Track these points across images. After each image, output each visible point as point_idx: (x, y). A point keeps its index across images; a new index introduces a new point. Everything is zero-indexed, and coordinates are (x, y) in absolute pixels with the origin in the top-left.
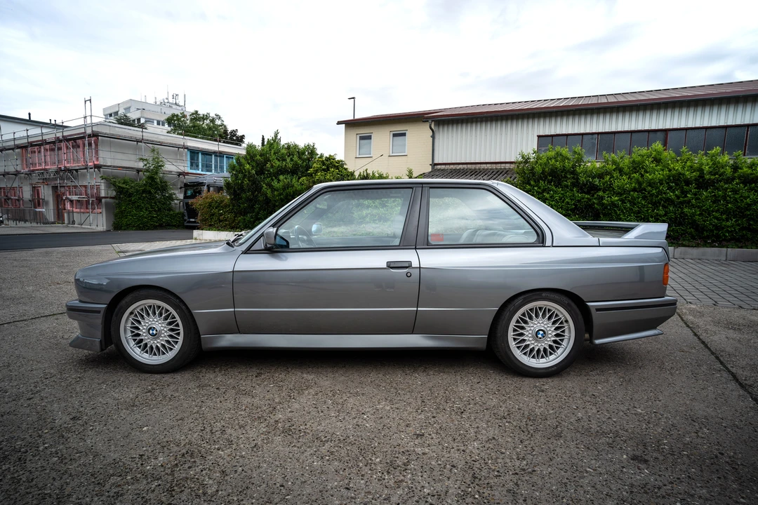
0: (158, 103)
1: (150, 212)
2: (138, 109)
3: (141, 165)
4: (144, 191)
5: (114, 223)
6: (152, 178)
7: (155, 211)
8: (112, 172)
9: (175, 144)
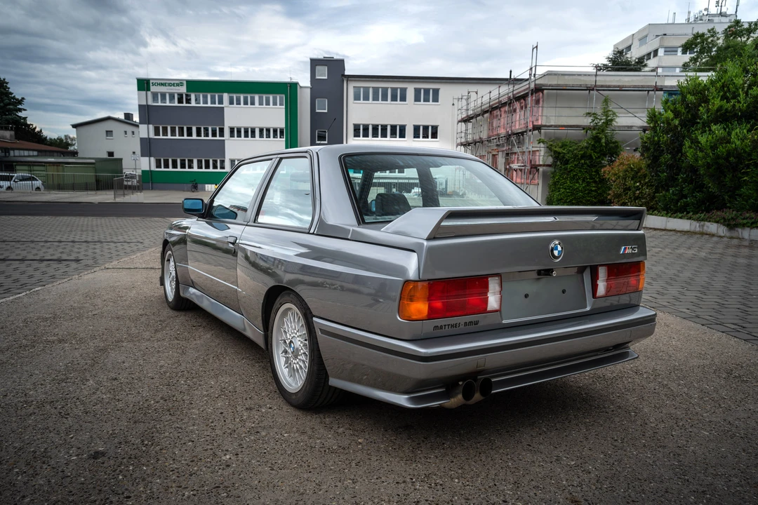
0: (692, 20)
1: (588, 184)
2: (657, 36)
3: (587, 121)
4: (583, 157)
5: (548, 198)
6: (597, 139)
7: (595, 182)
8: (554, 133)
9: (643, 86)
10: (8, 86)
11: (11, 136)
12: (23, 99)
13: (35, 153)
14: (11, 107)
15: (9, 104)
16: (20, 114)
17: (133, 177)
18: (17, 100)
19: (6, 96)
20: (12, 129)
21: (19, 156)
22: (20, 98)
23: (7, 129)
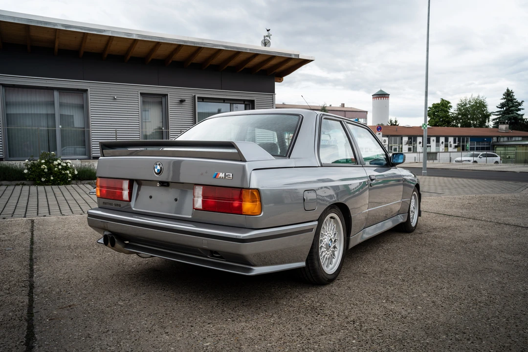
10: (514, 94)
11: (506, 128)
12: (523, 101)
13: (520, 139)
14: (513, 108)
15: (512, 107)
16: (519, 112)
18: (519, 103)
19: (511, 102)
20: (507, 123)
21: (504, 142)
22: (520, 102)
23: (504, 123)
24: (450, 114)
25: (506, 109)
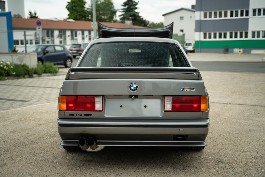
11: (130, 24)
15: (132, 5)
16: (136, 11)
17: (190, 44)
18: (136, 3)
19: (131, 1)
20: (131, 20)
23: (128, 19)
24: (86, 9)
25: (128, 8)
